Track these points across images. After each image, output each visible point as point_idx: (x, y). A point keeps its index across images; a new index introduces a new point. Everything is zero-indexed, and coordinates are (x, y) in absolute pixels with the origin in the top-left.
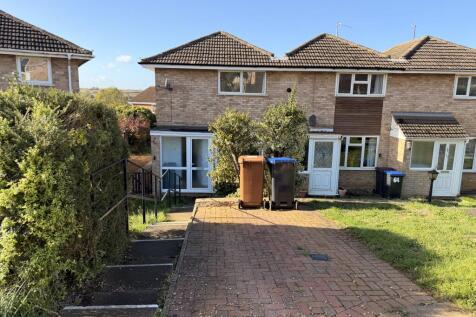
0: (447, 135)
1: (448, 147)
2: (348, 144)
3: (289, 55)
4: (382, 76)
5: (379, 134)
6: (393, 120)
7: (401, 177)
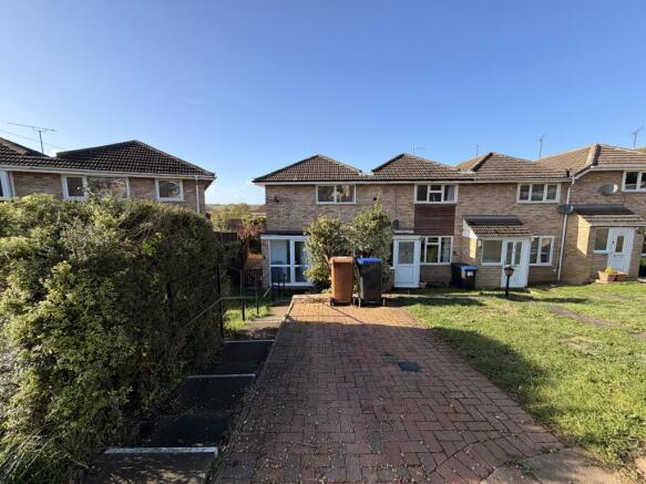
0: (513, 234)
1: (515, 244)
2: (427, 243)
3: (374, 171)
4: (453, 186)
5: (453, 234)
6: (465, 222)
7: (474, 271)
